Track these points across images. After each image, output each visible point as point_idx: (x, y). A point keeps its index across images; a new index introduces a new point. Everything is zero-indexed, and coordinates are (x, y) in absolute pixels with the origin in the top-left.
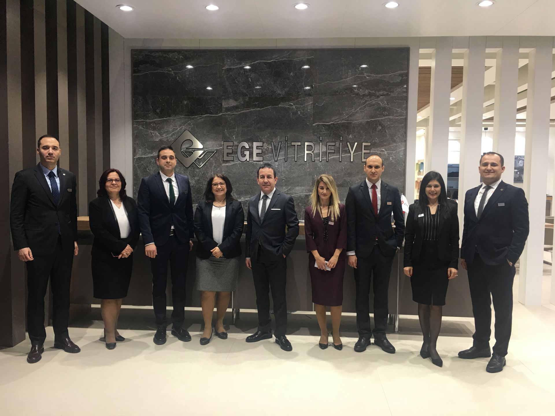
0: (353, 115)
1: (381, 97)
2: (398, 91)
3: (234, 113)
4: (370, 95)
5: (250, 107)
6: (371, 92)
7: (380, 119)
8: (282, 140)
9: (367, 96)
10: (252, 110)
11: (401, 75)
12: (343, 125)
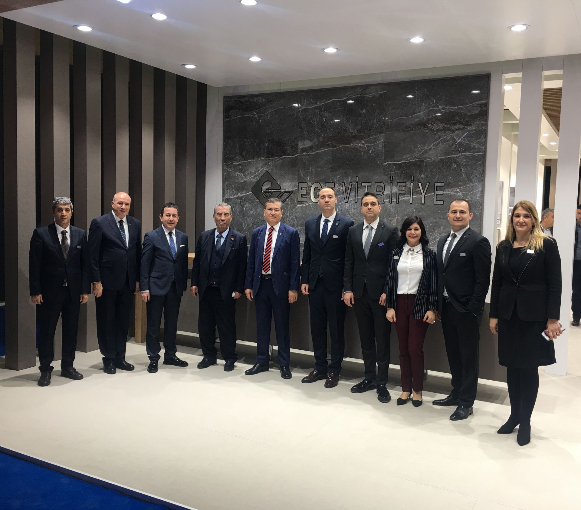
0: (426, 152)
1: (457, 131)
2: (476, 124)
3: (309, 154)
4: (445, 130)
5: (323, 148)
6: (446, 126)
7: (455, 156)
8: (353, 180)
9: (441, 131)
10: (325, 150)
11: (481, 106)
12: (414, 164)
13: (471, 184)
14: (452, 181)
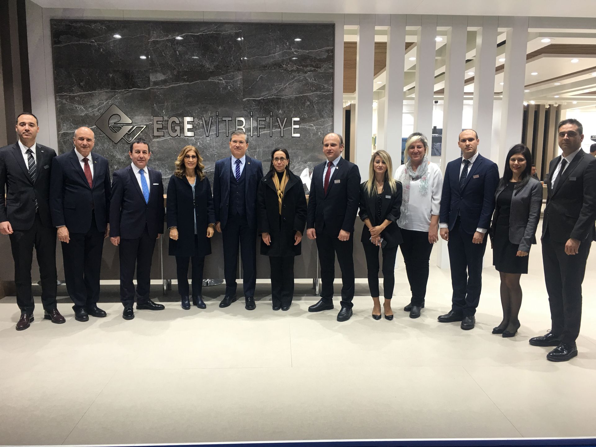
0: (283, 90)
1: (309, 72)
2: (325, 67)
3: (163, 87)
4: (298, 71)
5: (178, 81)
6: (299, 67)
7: (308, 94)
8: (213, 115)
9: (295, 71)
10: (181, 84)
11: (328, 51)
12: (272, 100)
13: (323, 119)
14: (306, 116)
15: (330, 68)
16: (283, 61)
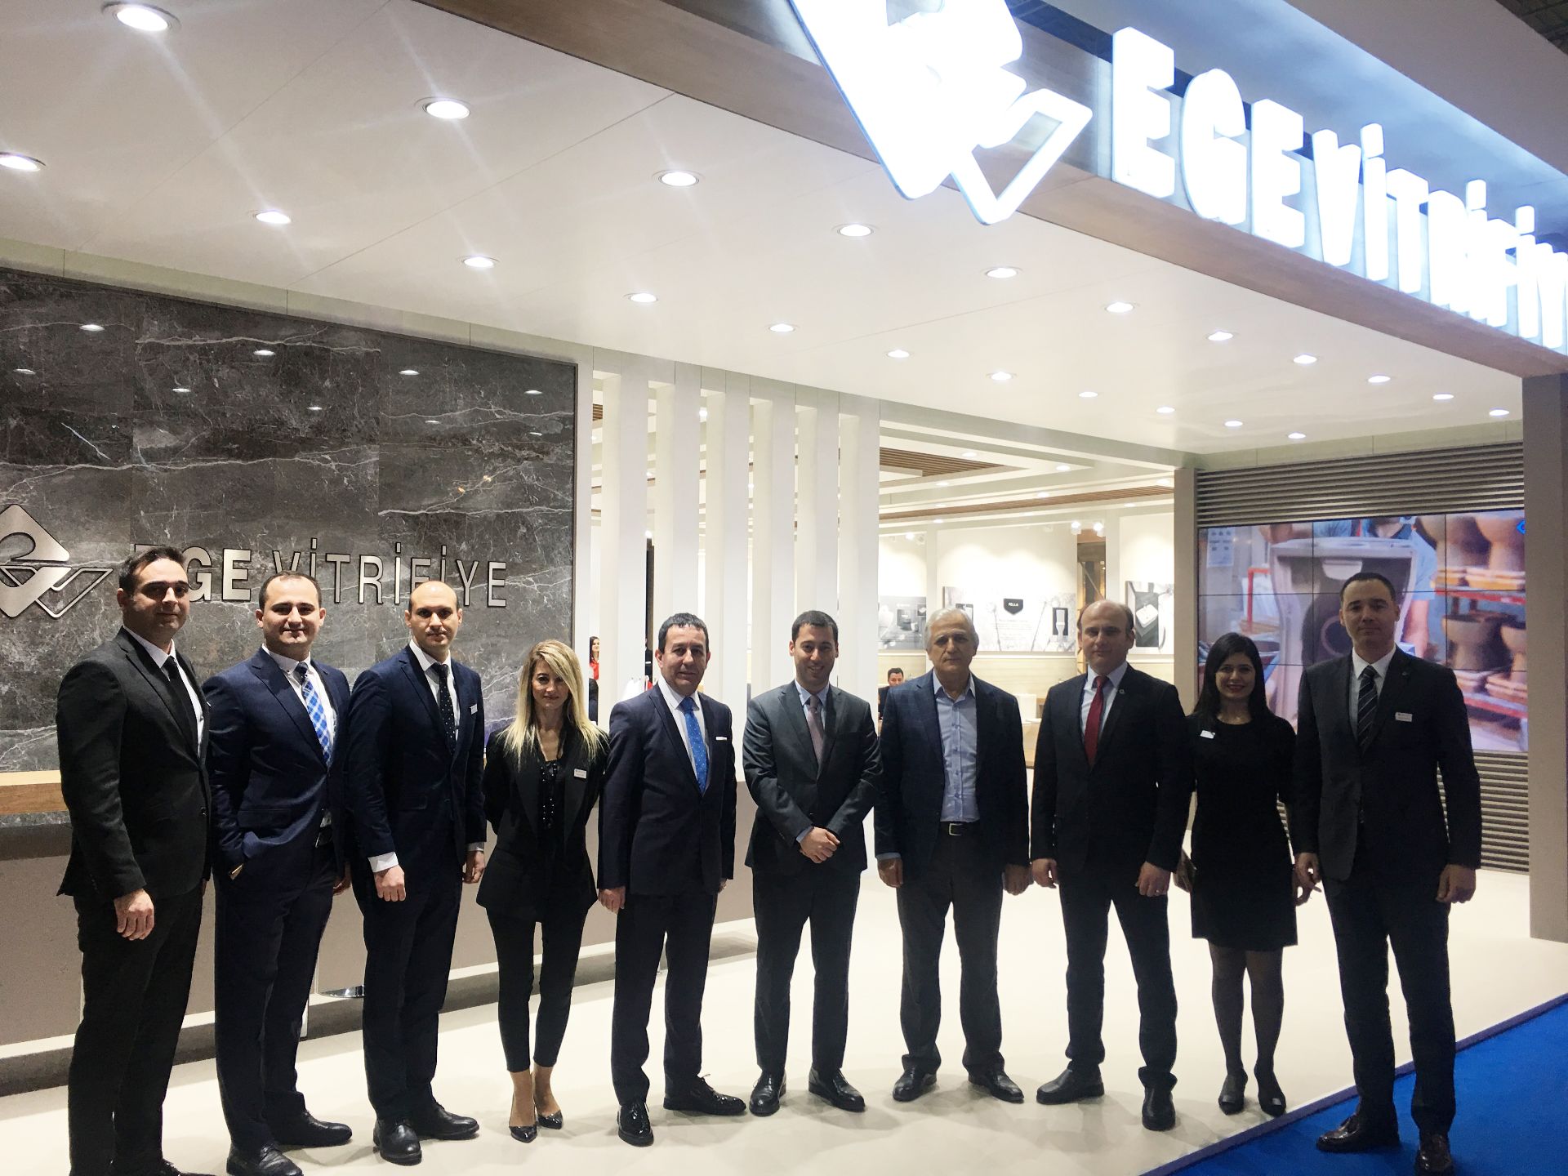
0: (469, 496)
1: (525, 462)
2: (558, 453)
3: (168, 467)
4: (503, 455)
5: (214, 456)
6: (505, 449)
7: (525, 510)
8: (302, 546)
9: (498, 456)
10: (220, 462)
11: (563, 420)
12: (446, 519)
13: (553, 569)
14: (519, 560)
15: (568, 456)
16: (472, 431)
